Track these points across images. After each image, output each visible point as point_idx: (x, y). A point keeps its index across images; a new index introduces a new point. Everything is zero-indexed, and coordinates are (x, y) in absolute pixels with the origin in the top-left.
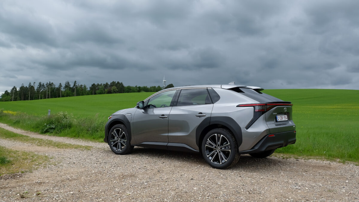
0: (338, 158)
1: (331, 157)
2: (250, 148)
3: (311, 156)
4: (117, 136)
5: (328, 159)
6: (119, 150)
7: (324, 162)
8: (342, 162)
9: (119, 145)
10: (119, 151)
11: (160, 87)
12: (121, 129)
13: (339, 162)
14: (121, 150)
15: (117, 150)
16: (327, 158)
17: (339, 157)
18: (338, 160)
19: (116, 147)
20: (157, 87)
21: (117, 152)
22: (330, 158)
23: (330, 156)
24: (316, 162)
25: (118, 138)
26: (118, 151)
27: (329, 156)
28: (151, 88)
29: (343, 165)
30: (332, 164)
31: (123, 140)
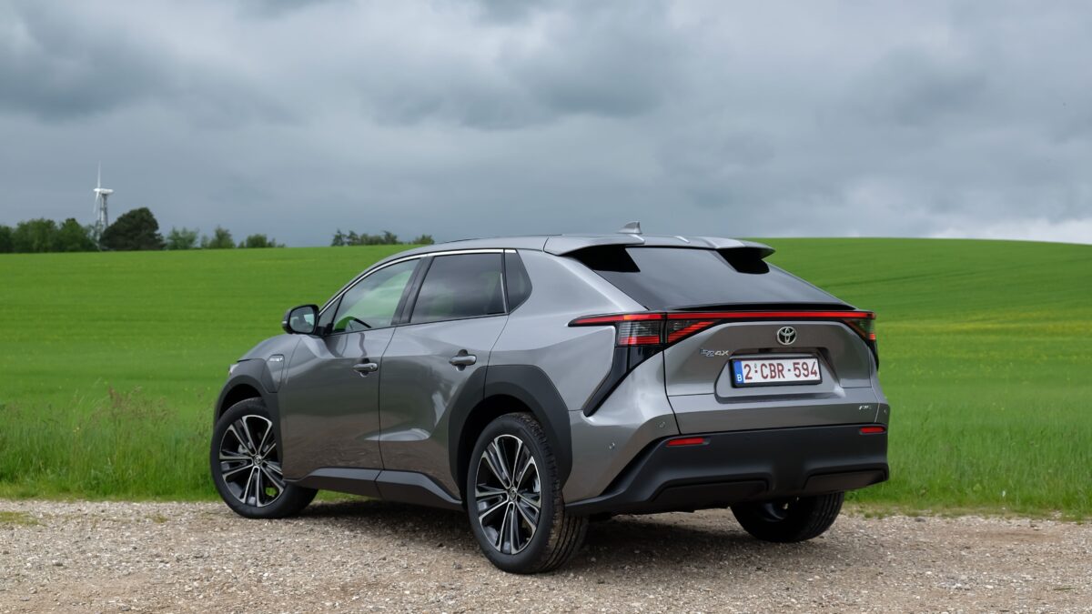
0: (1057, 508)
1: (1033, 506)
2: (601, 491)
3: (960, 506)
4: (251, 444)
5: (1022, 513)
6: (252, 500)
7: (1013, 521)
8: (1072, 520)
9: (254, 482)
10: (251, 505)
11: (78, 226)
12: (270, 423)
13: (1064, 520)
14: (262, 502)
15: (243, 501)
16: (1018, 508)
17: (1060, 504)
18: (1058, 515)
19: (242, 486)
20: (58, 225)
21: (241, 508)
22: (1030, 508)
23: (1027, 501)
24: (986, 522)
25: (253, 451)
26: (246, 503)
27: (1024, 502)
28: (24, 228)
29: (1079, 528)
30: (1041, 526)
31: (272, 466)
